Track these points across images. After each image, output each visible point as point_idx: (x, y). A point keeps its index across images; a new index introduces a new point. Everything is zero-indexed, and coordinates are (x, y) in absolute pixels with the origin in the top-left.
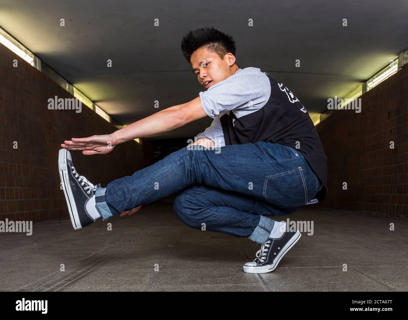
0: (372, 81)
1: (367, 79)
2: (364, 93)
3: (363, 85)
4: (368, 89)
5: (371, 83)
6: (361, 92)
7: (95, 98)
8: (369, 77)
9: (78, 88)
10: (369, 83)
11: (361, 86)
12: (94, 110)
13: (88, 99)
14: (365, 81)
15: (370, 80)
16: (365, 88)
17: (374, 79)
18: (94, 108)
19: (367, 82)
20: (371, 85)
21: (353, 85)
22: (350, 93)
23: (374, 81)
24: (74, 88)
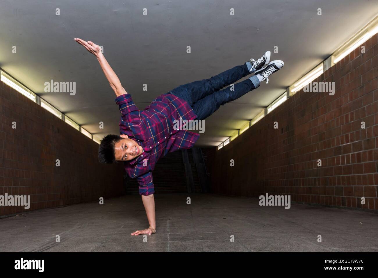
0: (271, 107)
1: (267, 106)
2: (266, 115)
3: (265, 110)
4: (268, 112)
5: (270, 108)
6: (264, 115)
7: (80, 122)
8: (269, 104)
9: (68, 116)
10: (269, 108)
11: (264, 111)
12: (80, 131)
13: (76, 124)
14: (266, 107)
15: (270, 106)
16: (266, 111)
17: (272, 105)
18: (80, 129)
19: (268, 108)
20: (270, 110)
21: (259, 110)
22: (257, 115)
23: (272, 107)
24: (65, 116)
